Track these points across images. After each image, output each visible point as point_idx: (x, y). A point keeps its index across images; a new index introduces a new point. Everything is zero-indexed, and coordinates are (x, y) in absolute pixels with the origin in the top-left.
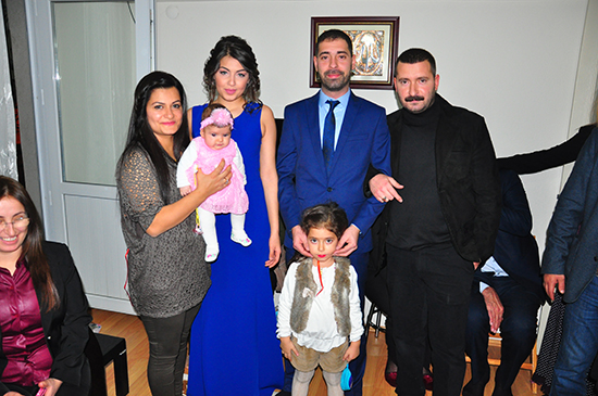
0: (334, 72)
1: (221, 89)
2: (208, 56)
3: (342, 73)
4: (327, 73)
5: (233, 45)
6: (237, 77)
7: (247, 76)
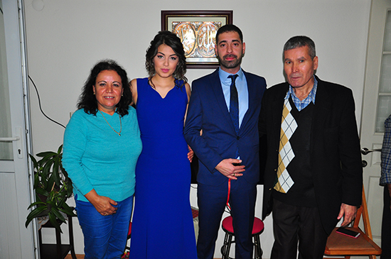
0: (230, 56)
1: (158, 69)
2: (149, 45)
3: (236, 57)
4: (225, 57)
5: (167, 36)
6: (170, 60)
7: (177, 59)
